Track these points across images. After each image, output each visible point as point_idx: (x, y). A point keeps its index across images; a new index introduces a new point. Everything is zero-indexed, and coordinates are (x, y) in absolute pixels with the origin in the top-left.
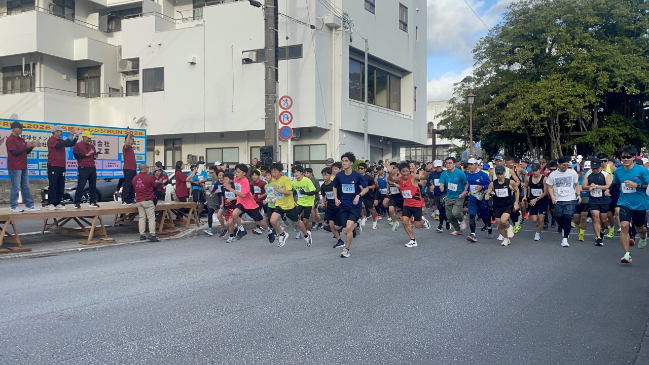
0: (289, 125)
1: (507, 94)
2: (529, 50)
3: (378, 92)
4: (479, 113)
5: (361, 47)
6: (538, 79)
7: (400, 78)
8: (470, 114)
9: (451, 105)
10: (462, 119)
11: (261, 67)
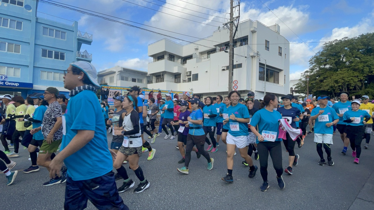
0: (237, 90)
1: (324, 77)
2: (333, 60)
3: (270, 77)
4: (312, 84)
5: (263, 62)
6: (338, 71)
7: (279, 72)
8: (308, 84)
9: (300, 81)
10: (305, 86)
11: (228, 71)
